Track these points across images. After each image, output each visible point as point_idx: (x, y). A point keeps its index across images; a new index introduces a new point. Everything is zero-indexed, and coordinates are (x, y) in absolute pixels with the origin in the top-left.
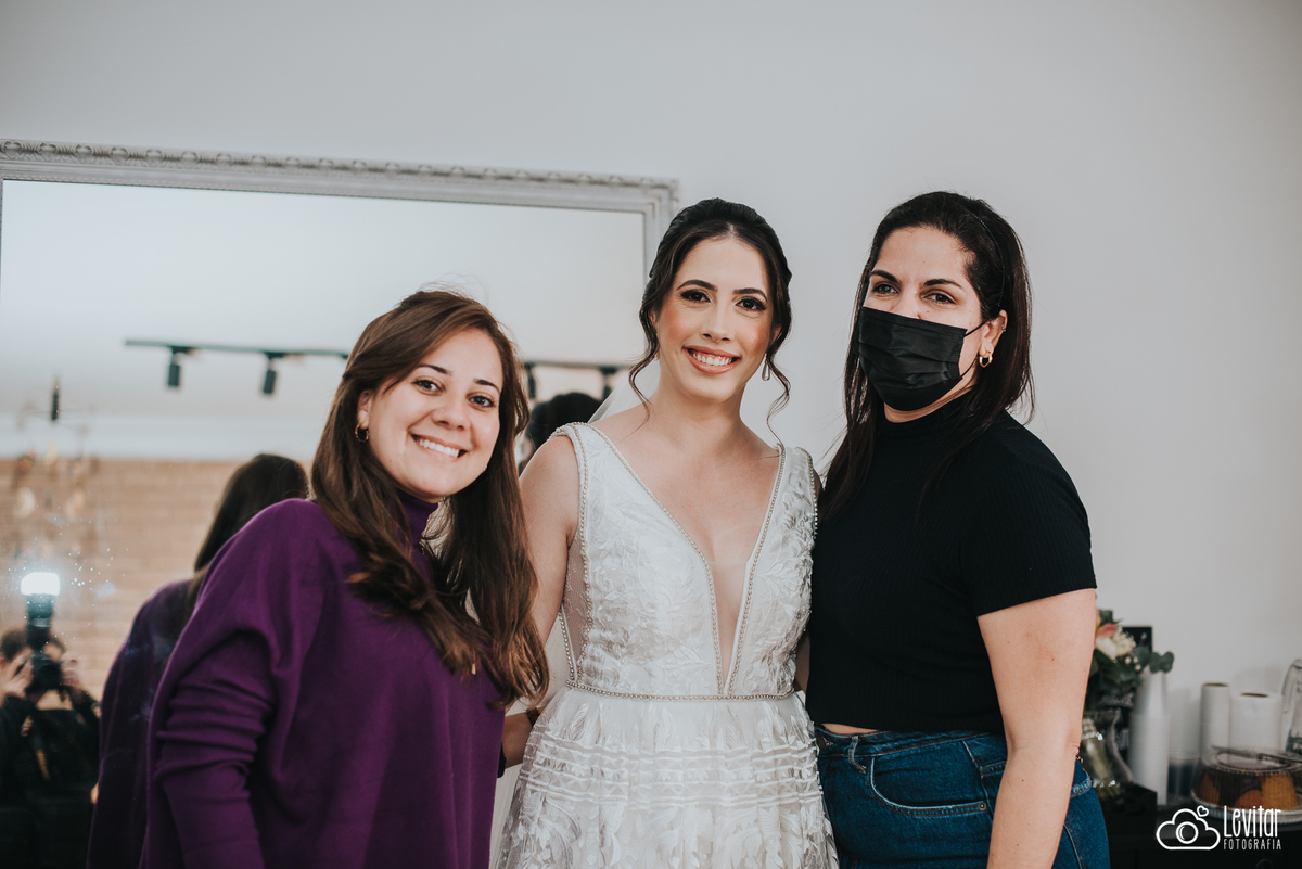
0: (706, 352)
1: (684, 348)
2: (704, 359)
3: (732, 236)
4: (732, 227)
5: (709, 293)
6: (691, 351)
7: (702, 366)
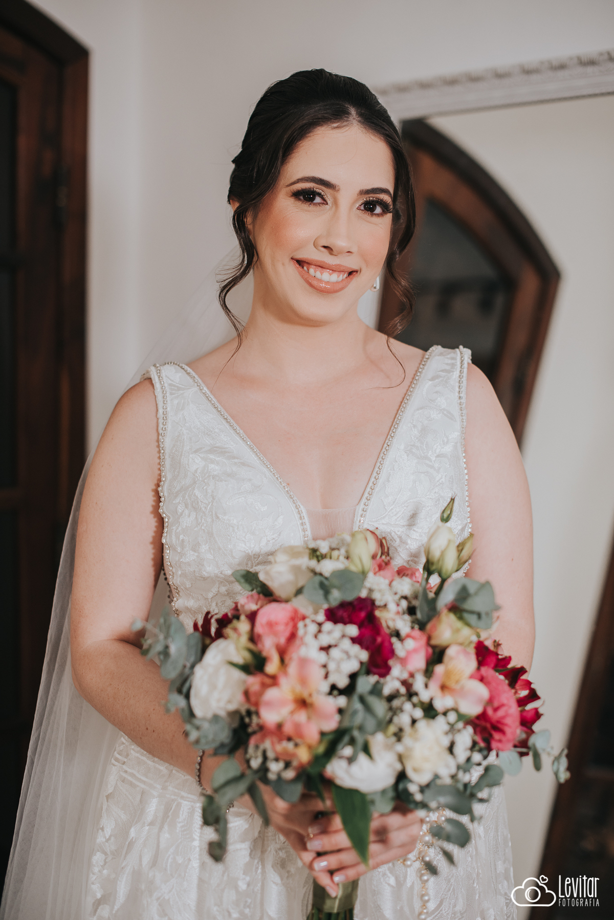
0: (322, 266)
1: (292, 259)
2: (318, 275)
3: (355, 123)
4: (353, 111)
5: (328, 193)
6: (300, 263)
7: (315, 283)
